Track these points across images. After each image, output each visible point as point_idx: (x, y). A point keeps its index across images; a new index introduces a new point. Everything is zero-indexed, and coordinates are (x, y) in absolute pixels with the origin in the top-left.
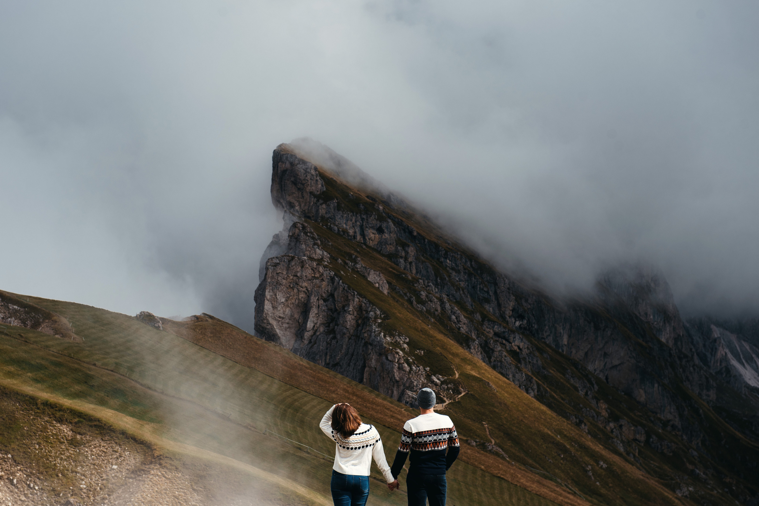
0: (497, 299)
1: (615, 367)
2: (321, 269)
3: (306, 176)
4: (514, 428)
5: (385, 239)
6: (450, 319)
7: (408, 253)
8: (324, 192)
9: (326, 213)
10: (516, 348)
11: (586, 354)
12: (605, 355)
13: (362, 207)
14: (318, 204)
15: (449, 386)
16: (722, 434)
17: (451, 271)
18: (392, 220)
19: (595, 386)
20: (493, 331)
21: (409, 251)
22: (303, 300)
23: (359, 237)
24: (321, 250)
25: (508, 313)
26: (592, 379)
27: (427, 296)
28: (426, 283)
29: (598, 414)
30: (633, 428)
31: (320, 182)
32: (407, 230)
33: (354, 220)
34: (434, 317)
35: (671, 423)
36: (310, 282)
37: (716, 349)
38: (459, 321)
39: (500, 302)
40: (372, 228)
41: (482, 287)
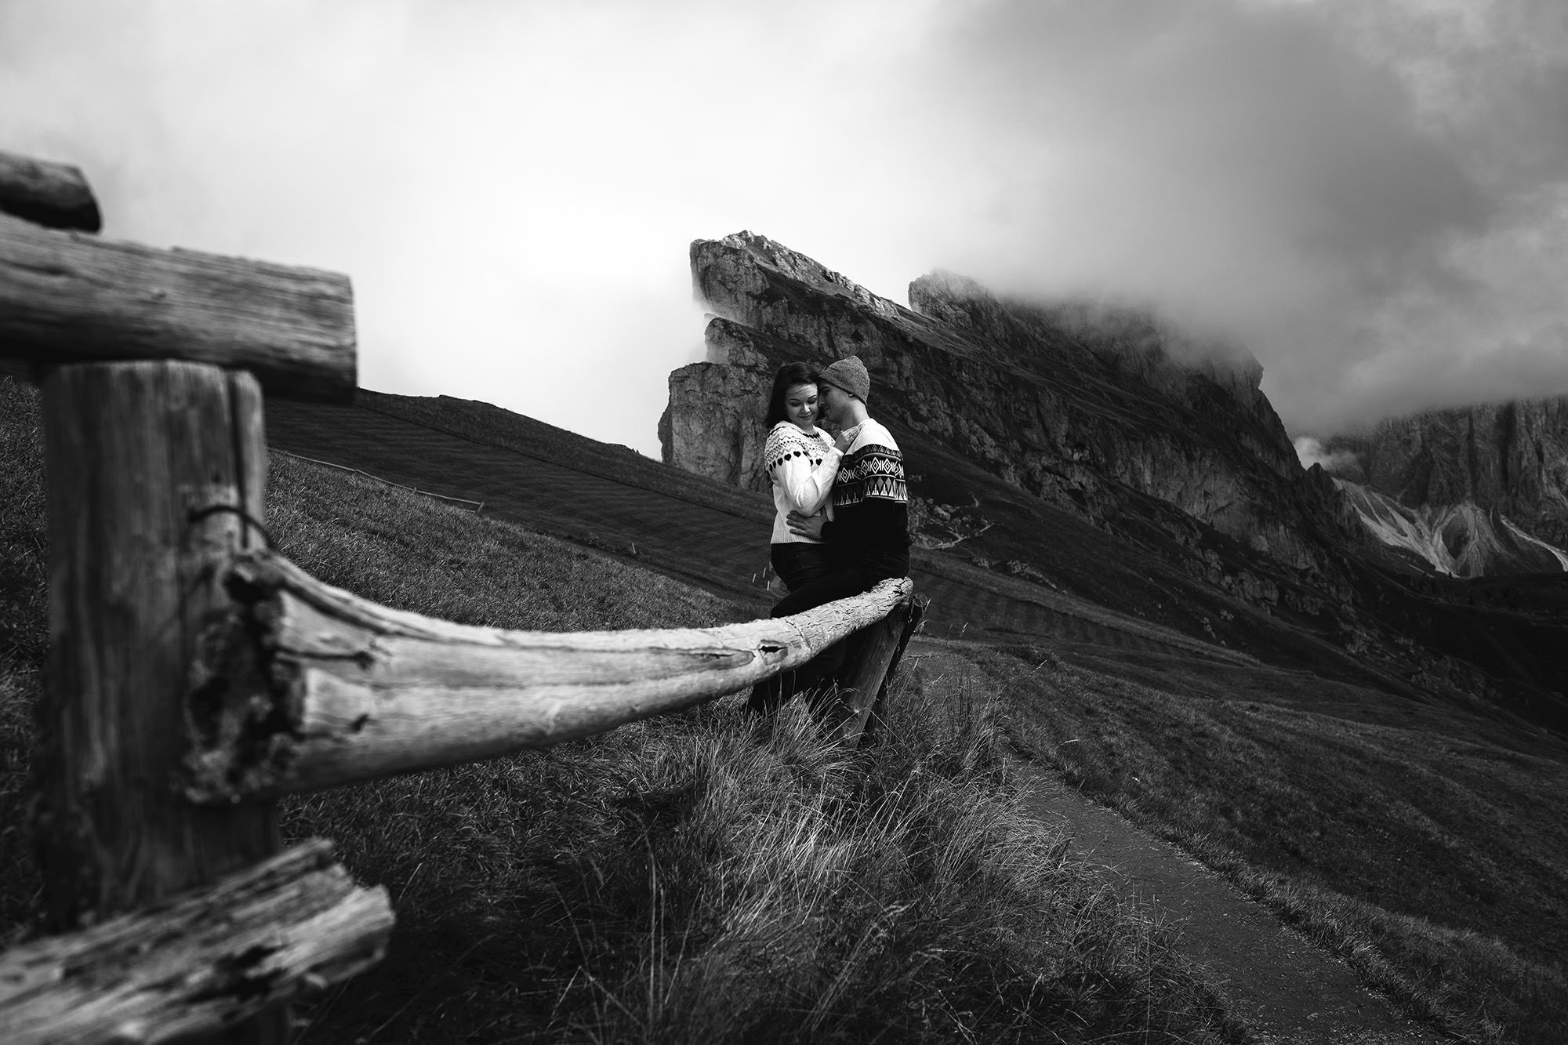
0: (1042, 422)
1: (1221, 510)
2: (754, 378)
3: (738, 270)
4: (1076, 570)
5: (865, 349)
6: (968, 440)
7: (902, 365)
8: (767, 290)
9: (773, 319)
10: (1077, 486)
11: (1179, 495)
12: (1206, 494)
13: (826, 307)
14: (760, 307)
15: (965, 518)
16: (1378, 587)
17: (969, 388)
18: (874, 322)
19: (1198, 532)
20: (1041, 465)
21: (904, 363)
22: (731, 428)
23: (826, 349)
24: (752, 352)
25: (1061, 440)
26: (1193, 524)
27: (929, 411)
28: (929, 397)
29: (1207, 565)
30: (1258, 583)
31: (759, 277)
32: (898, 336)
33: (815, 325)
34: (943, 439)
35: (1311, 572)
36: (738, 399)
37: (1341, 504)
38: (982, 444)
39: (1047, 425)
40: (844, 334)
41: (1017, 406)
